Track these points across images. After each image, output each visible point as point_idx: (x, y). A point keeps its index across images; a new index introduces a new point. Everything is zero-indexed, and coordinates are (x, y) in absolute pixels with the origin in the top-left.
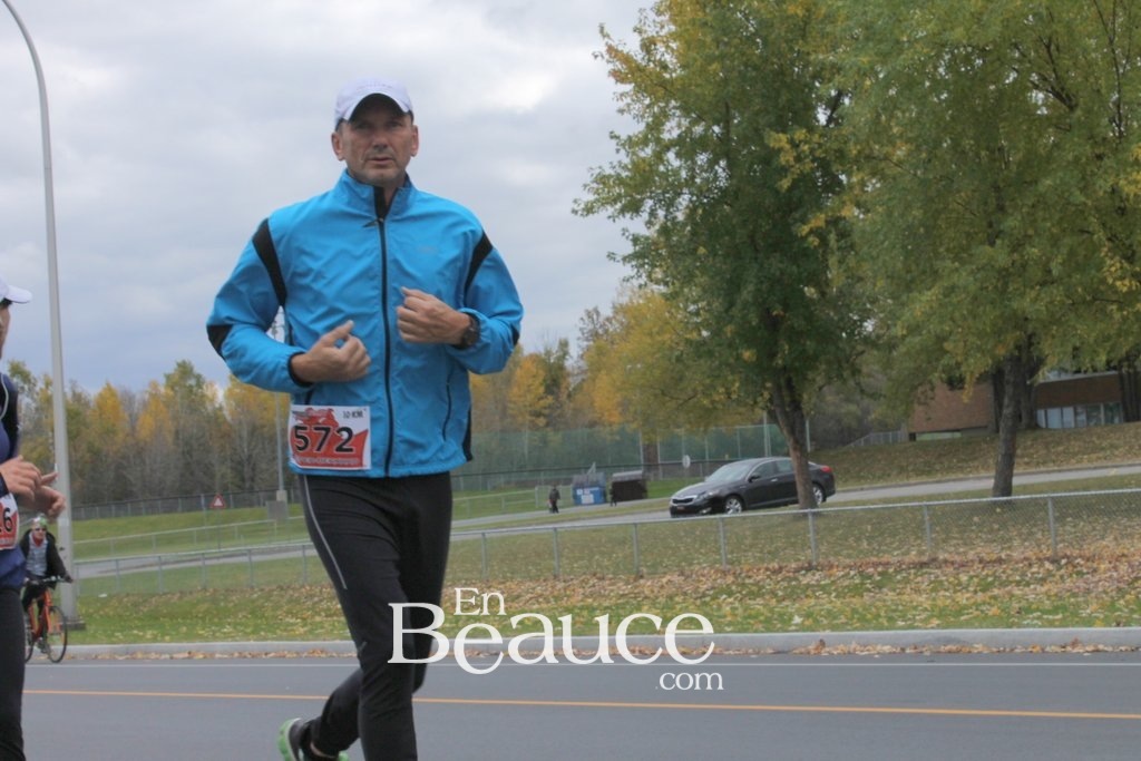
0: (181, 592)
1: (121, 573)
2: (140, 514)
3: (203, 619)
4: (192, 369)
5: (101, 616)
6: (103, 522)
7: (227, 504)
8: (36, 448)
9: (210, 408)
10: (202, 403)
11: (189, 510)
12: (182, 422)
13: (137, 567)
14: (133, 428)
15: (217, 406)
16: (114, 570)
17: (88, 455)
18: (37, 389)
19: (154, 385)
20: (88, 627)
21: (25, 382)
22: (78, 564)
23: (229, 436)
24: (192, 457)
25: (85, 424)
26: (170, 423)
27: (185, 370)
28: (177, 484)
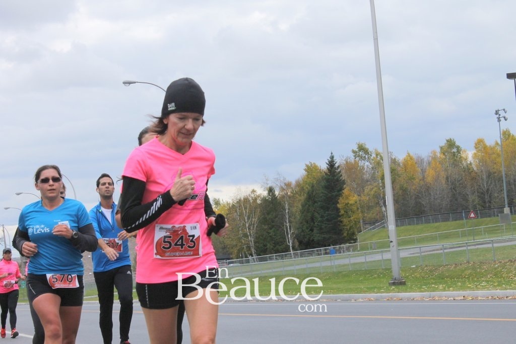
0: (456, 264)
1: (422, 254)
2: (429, 223)
3: (468, 278)
4: (454, 143)
5: (413, 277)
6: (409, 227)
7: (477, 217)
8: (373, 189)
9: (465, 164)
10: (461, 162)
11: (456, 220)
12: (450, 172)
13: (430, 251)
14: (424, 177)
15: (469, 162)
16: (419, 253)
17: (401, 192)
18: (372, 158)
19: (434, 152)
20: (407, 283)
21: (366, 154)
22: (400, 250)
23: (476, 178)
24: (456, 191)
25: (398, 175)
26: (443, 172)
27: (451, 144)
28: (449, 206)
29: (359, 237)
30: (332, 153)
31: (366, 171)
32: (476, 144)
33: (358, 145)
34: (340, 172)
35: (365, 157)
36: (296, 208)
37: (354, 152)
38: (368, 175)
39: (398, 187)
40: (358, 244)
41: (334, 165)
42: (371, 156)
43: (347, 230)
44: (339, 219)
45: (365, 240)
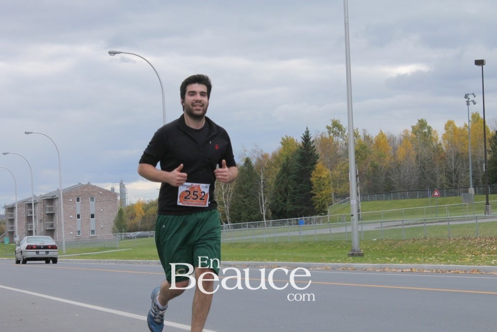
0: (414, 240)
1: (384, 229)
2: (398, 199)
3: (424, 253)
4: (426, 123)
5: (373, 250)
6: (378, 202)
7: (440, 195)
8: (345, 164)
9: (435, 144)
10: (431, 142)
11: (423, 197)
12: (420, 151)
13: (394, 226)
14: (395, 156)
15: (438, 143)
16: (380, 227)
17: (371, 169)
18: (345, 134)
19: (406, 131)
20: (365, 255)
21: (340, 131)
22: (361, 223)
23: (444, 159)
24: (425, 170)
25: (369, 152)
26: (414, 152)
27: (422, 124)
28: (417, 184)
29: (329, 210)
30: (307, 128)
31: (340, 147)
32: (446, 125)
33: (333, 121)
34: (314, 147)
35: (338, 133)
36: (271, 179)
37: (328, 128)
38: (341, 151)
39: (369, 164)
40: (328, 216)
41: (309, 139)
42: (345, 132)
43: (319, 202)
44: (312, 192)
45: (335, 213)
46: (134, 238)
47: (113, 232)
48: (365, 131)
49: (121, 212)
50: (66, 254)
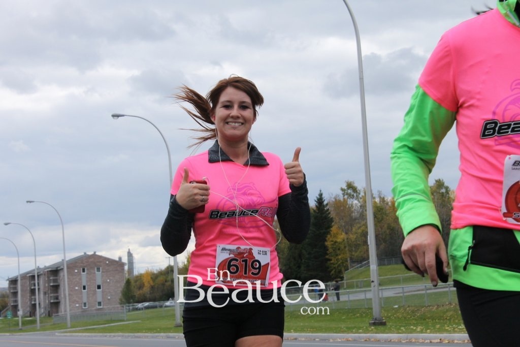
0: (438, 306)
1: (405, 294)
3: (450, 320)
4: (443, 183)
5: (395, 318)
6: (396, 266)
8: (360, 227)
10: (449, 202)
13: (414, 291)
16: (401, 293)
17: (388, 232)
18: (360, 196)
20: (387, 324)
21: (354, 193)
22: (382, 289)
25: (386, 214)
27: (440, 184)
29: (346, 275)
30: (321, 191)
31: (355, 209)
33: (347, 183)
34: (328, 210)
35: (353, 195)
36: (284, 245)
37: (342, 190)
38: (356, 214)
39: (386, 226)
40: (345, 282)
41: (323, 202)
42: (359, 194)
43: (335, 268)
44: (327, 257)
45: (352, 278)
46: (142, 309)
47: (121, 304)
48: (380, 192)
49: (128, 282)
50: (71, 328)
